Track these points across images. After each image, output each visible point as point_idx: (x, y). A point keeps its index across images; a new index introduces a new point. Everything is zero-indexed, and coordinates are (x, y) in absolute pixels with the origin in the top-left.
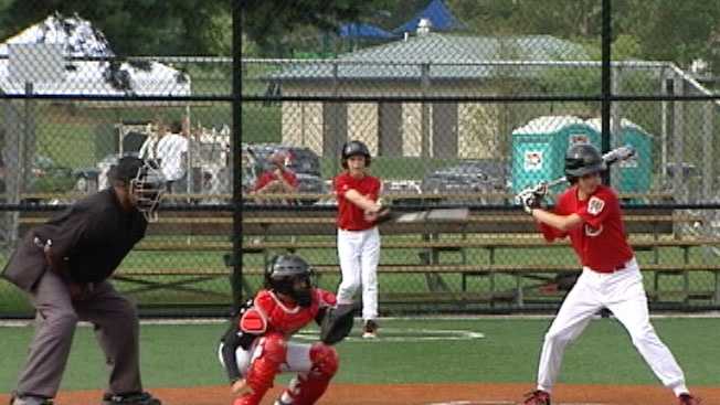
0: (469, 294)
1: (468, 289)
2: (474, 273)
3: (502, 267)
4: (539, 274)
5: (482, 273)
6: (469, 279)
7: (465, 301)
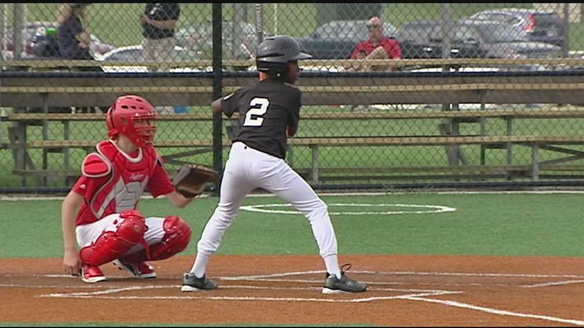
0: (487, 168)
1: (487, 163)
2: (492, 146)
3: (523, 139)
4: (563, 147)
5: (499, 145)
6: (487, 151)
7: (483, 176)
